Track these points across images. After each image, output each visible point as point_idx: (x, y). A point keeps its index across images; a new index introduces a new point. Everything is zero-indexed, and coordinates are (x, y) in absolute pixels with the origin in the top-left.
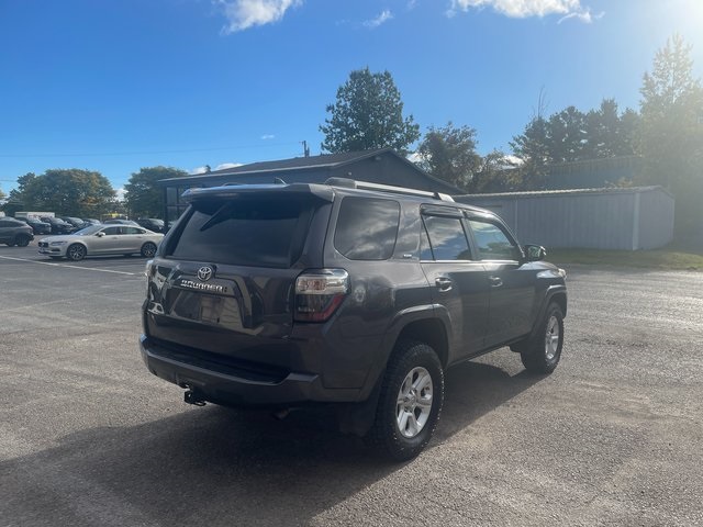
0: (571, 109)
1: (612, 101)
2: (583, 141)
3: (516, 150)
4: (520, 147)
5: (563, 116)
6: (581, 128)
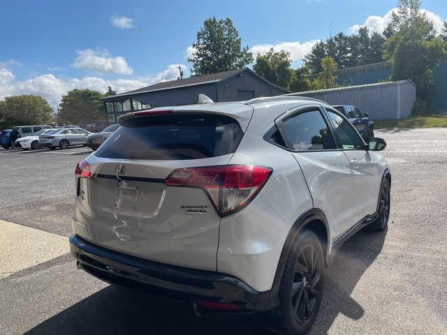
0: (341, 35)
1: (365, 28)
2: (349, 55)
3: (307, 64)
5: (336, 39)
6: (347, 46)
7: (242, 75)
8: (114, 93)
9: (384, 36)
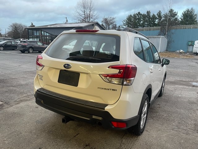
0: (139, 13)
1: (149, 11)
2: (142, 22)
3: (124, 24)
4: (125, 23)
5: (137, 14)
6: (141, 18)
7: (94, 25)
8: (34, 26)
9: (157, 16)
